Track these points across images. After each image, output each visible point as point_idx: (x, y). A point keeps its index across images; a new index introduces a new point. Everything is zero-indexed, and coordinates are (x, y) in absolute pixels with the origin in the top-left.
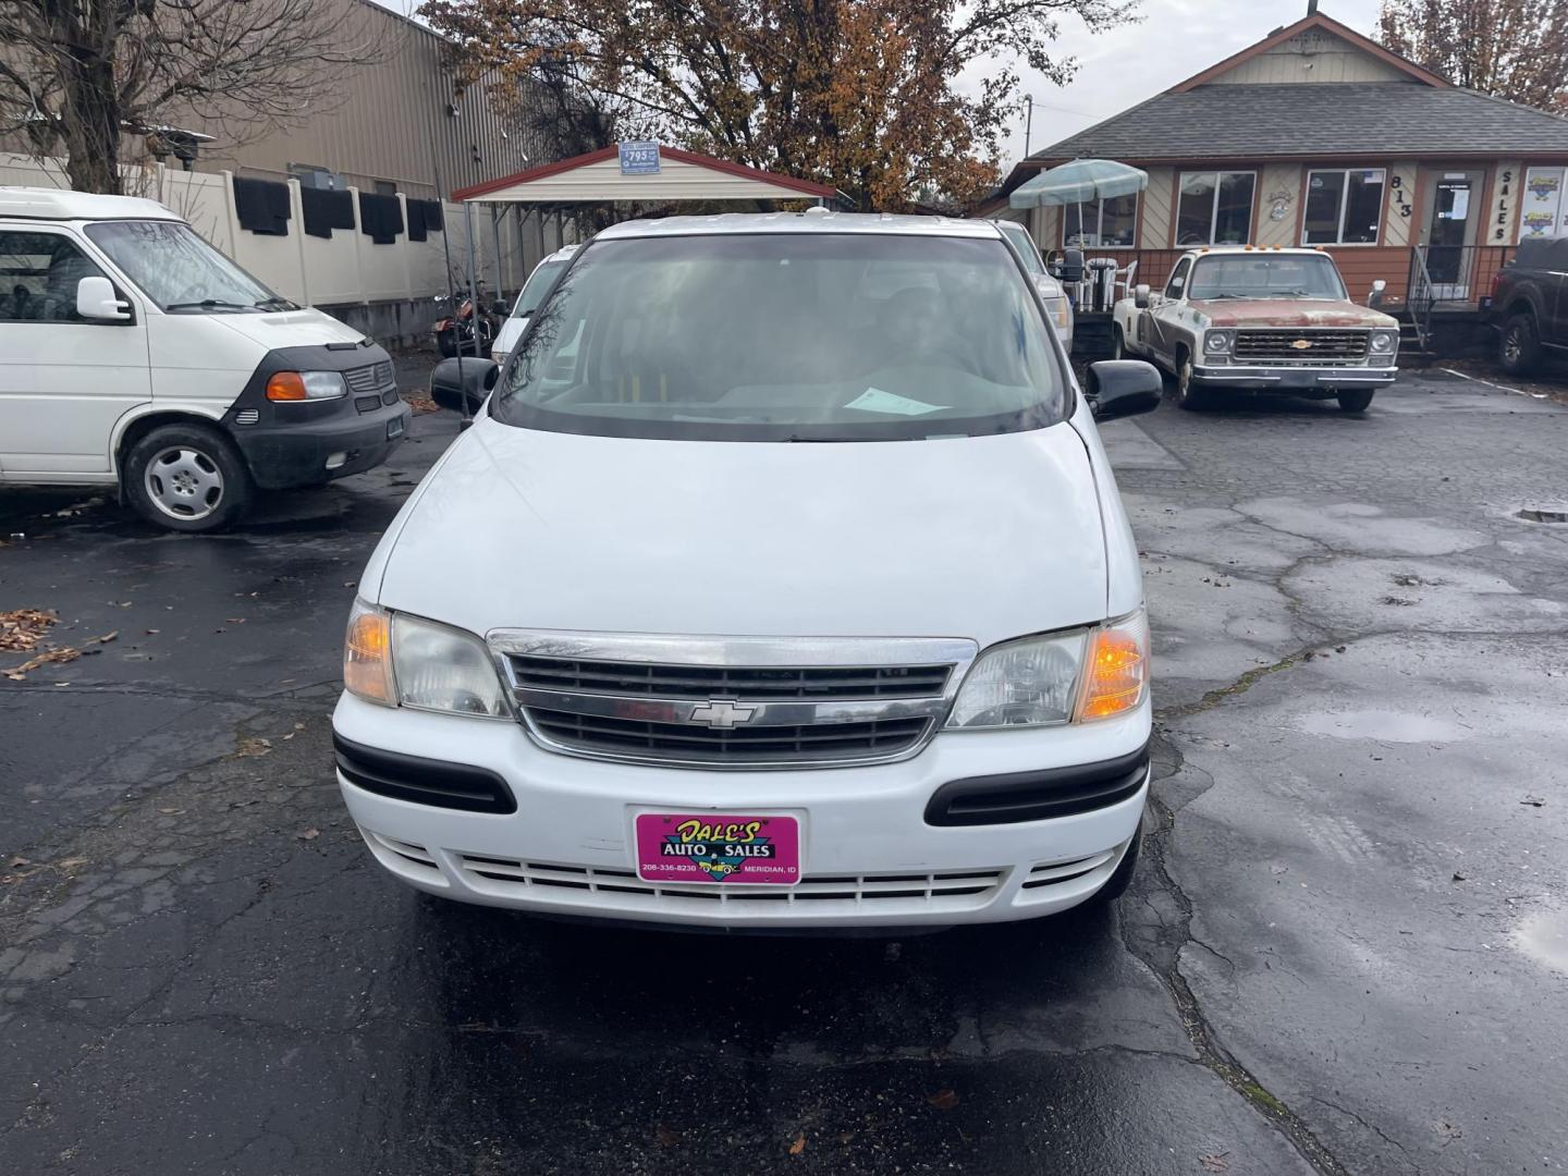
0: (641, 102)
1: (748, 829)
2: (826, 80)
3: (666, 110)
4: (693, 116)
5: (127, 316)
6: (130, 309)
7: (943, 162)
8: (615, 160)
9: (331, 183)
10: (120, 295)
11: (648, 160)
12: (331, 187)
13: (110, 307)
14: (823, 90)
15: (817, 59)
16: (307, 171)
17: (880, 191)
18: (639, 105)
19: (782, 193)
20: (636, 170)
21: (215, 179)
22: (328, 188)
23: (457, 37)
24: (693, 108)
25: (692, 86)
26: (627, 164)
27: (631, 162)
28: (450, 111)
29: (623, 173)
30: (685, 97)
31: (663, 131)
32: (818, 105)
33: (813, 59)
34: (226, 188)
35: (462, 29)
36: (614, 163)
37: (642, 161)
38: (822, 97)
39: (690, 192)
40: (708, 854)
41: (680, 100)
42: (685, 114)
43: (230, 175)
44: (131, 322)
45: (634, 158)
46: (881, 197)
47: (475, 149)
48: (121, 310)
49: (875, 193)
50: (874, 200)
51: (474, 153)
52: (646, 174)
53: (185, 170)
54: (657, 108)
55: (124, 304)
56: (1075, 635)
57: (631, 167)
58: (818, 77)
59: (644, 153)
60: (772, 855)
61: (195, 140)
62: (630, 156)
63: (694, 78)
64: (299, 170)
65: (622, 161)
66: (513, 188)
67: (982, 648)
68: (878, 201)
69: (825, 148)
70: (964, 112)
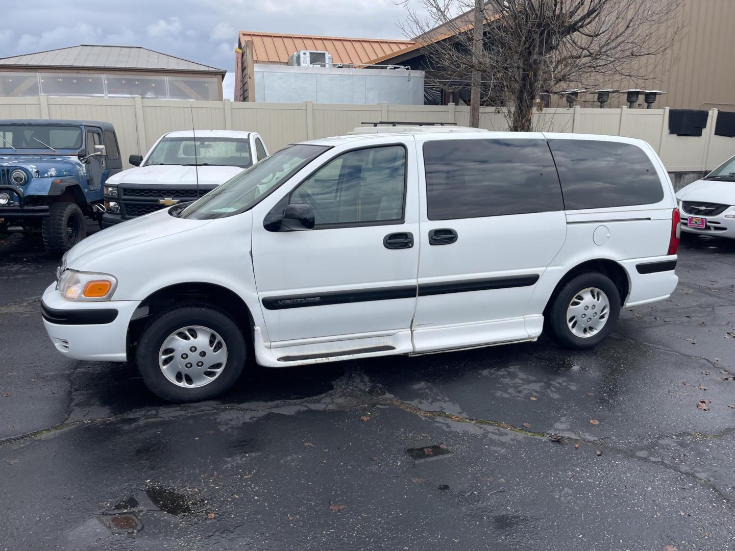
21: (660, 111)
34: (663, 115)
43: (667, 109)
61: (655, 94)
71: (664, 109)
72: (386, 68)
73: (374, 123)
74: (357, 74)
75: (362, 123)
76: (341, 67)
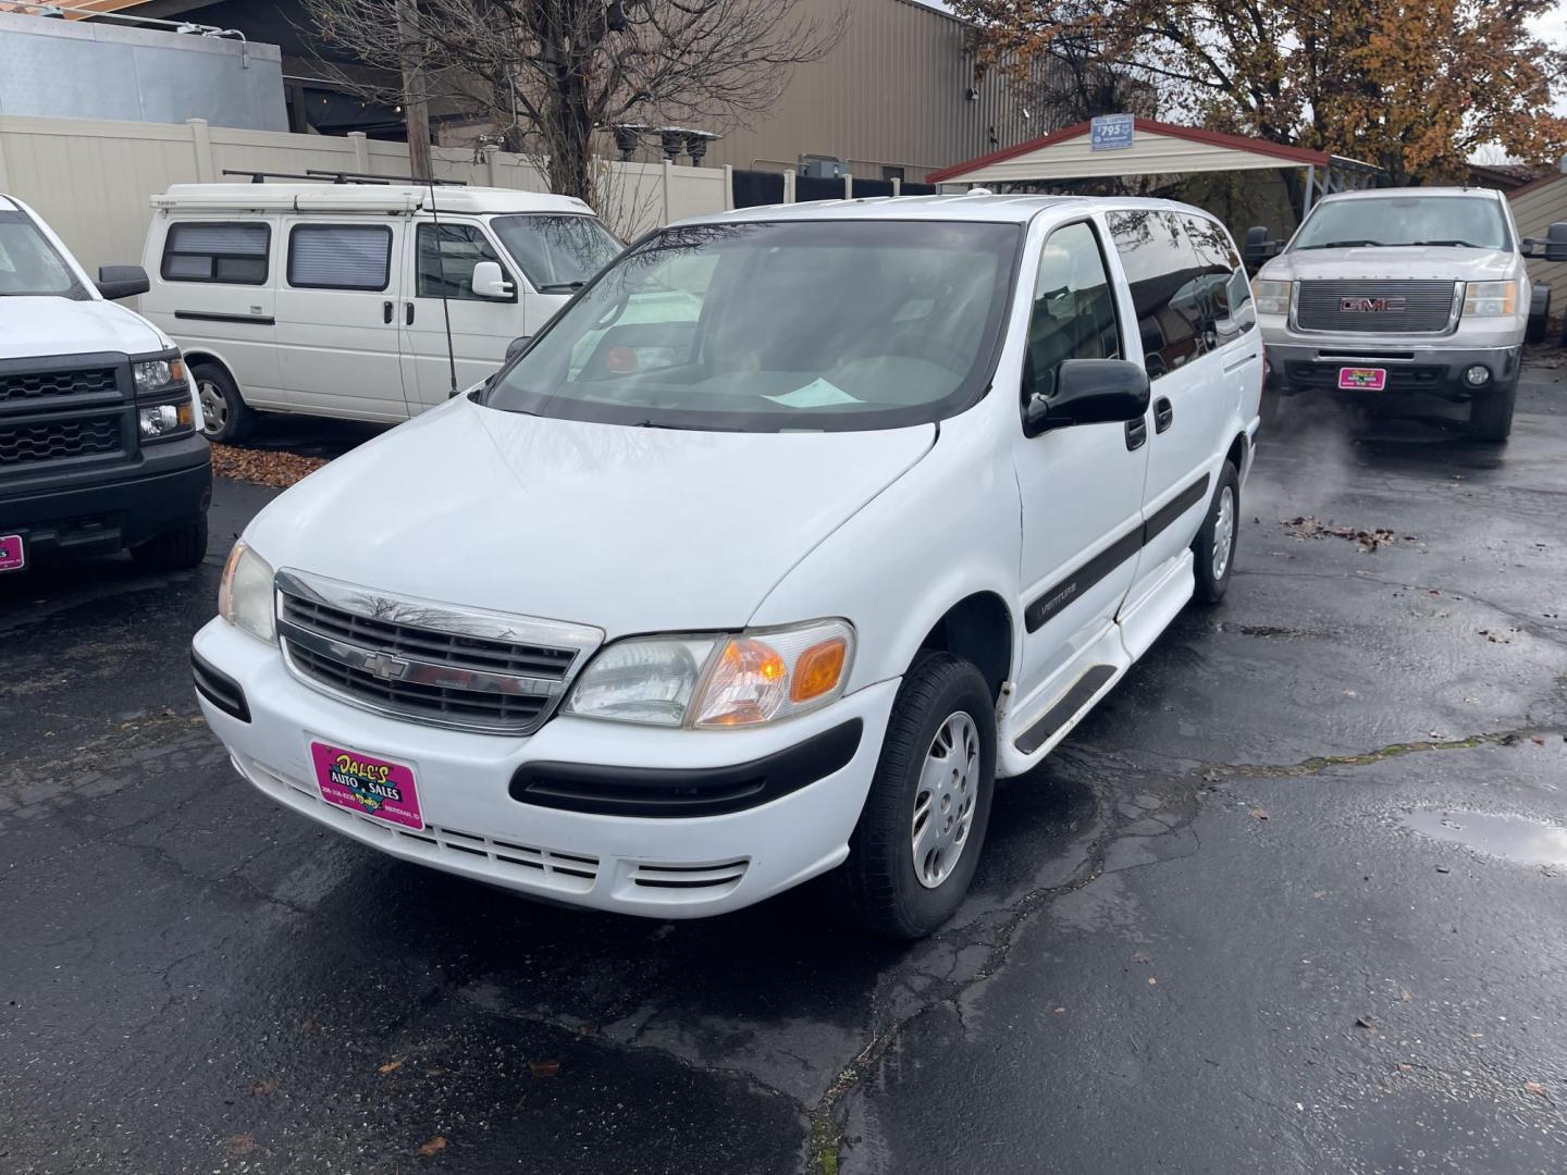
0: (1164, 72)
1: (381, 771)
2: (1364, 33)
3: (1189, 78)
4: (1218, 82)
5: (511, 295)
6: (514, 290)
7: (1511, 119)
8: (1087, 135)
9: (836, 171)
10: (506, 276)
11: (1121, 134)
12: (836, 175)
13: (497, 286)
14: (1363, 44)
15: (1357, 10)
16: (814, 161)
17: (1414, 156)
18: (1161, 76)
19: (1265, 163)
20: (1107, 145)
21: (718, 173)
22: (832, 176)
23: (981, 21)
24: (1219, 74)
25: (1219, 49)
26: (1098, 139)
27: (1102, 137)
28: (969, 94)
29: (1094, 149)
30: (1209, 60)
31: (1186, 100)
32: (1354, 61)
33: (1353, 11)
34: (725, 180)
35: (987, 13)
36: (1085, 139)
37: (1117, 136)
38: (1358, 52)
39: (1157, 165)
40: (359, 788)
41: (1205, 66)
42: (1210, 81)
43: (730, 168)
44: (514, 300)
45: (1107, 132)
46: (1415, 162)
47: (992, 130)
48: (506, 290)
49: (1407, 157)
50: (1406, 165)
51: (991, 135)
52: (1117, 148)
53: (695, 165)
54: (1179, 76)
55: (510, 285)
56: (707, 639)
57: (1102, 142)
58: (1358, 31)
59: (1117, 128)
60: (400, 800)
61: (703, 138)
62: (1102, 130)
63: (1225, 41)
64: (810, 161)
65: (1094, 136)
66: (989, 168)
67: (608, 639)
68: (1412, 165)
69: (1355, 108)
70: (1547, 60)
71: (725, 168)
72: (173, 29)
73: (255, 175)
74: (109, 39)
75: (225, 173)
76: (61, 17)
